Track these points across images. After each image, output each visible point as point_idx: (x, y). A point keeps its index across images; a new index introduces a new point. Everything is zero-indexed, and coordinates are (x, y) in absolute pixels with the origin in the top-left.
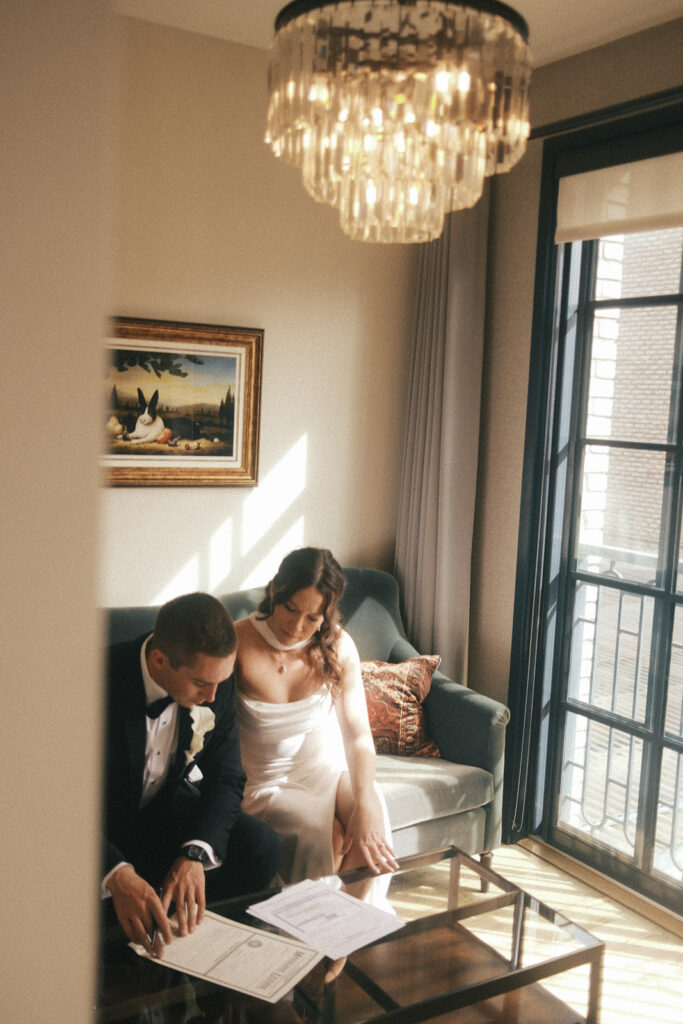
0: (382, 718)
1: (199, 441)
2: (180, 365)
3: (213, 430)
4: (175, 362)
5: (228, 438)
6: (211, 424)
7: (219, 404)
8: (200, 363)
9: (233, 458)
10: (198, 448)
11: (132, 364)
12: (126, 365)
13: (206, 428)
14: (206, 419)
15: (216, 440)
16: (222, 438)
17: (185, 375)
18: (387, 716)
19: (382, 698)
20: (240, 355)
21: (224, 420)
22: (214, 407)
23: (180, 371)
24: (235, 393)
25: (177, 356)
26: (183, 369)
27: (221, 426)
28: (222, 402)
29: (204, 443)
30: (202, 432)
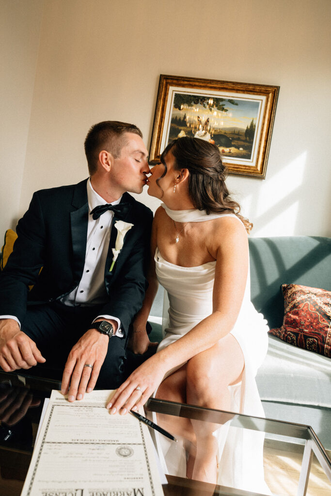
0: (314, 324)
1: (230, 148)
2: (225, 105)
3: (240, 143)
4: (221, 103)
5: (249, 148)
6: (239, 139)
7: (246, 128)
8: (237, 104)
9: (251, 160)
10: (230, 152)
11: (196, 103)
12: (193, 103)
13: (236, 141)
14: (236, 137)
15: (241, 149)
16: (245, 148)
17: (226, 110)
18: (318, 323)
19: (317, 310)
20: (262, 100)
21: (248, 138)
22: (243, 130)
23: (223, 108)
24: (256, 122)
25: (222, 100)
26: (225, 108)
27: (245, 141)
28: (247, 127)
29: (233, 150)
30: (233, 143)
